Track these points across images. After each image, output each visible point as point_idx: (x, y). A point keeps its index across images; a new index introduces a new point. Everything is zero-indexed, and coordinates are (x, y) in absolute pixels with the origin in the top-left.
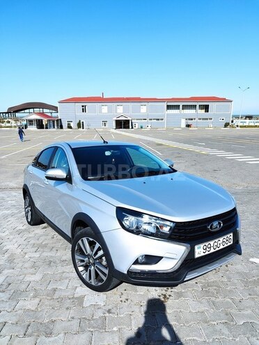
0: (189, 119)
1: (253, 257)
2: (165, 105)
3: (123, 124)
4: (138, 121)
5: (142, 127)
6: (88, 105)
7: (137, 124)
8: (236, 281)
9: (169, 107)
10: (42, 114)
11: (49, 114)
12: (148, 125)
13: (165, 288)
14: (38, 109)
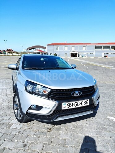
0: (106, 53)
1: (109, 116)
2: (94, 46)
3: (74, 55)
4: (81, 54)
5: (83, 57)
6: (59, 47)
7: (81, 55)
8: (93, 126)
9: (96, 47)
10: (41, 51)
11: (43, 51)
12: (86, 56)
13: (53, 125)
14: (39, 49)
